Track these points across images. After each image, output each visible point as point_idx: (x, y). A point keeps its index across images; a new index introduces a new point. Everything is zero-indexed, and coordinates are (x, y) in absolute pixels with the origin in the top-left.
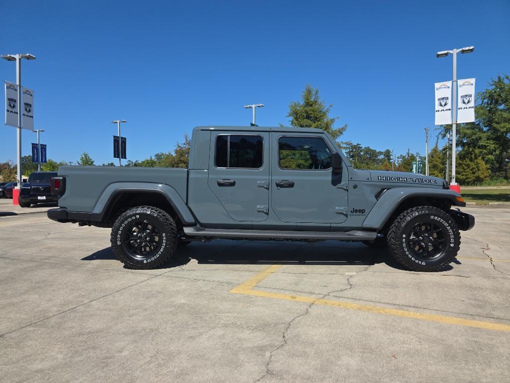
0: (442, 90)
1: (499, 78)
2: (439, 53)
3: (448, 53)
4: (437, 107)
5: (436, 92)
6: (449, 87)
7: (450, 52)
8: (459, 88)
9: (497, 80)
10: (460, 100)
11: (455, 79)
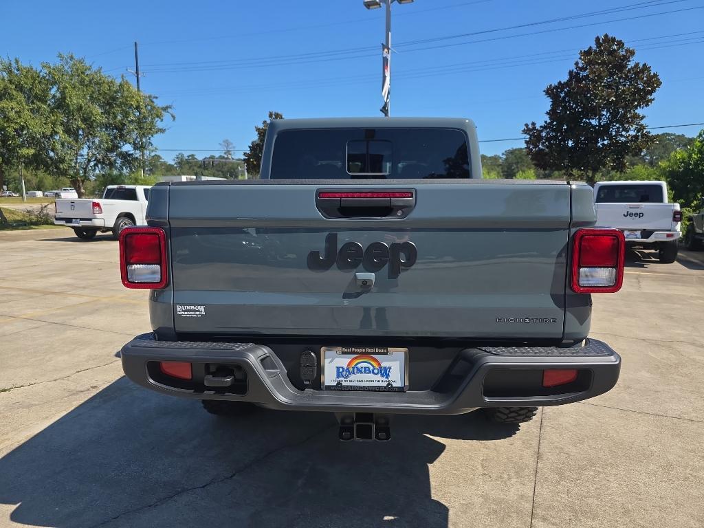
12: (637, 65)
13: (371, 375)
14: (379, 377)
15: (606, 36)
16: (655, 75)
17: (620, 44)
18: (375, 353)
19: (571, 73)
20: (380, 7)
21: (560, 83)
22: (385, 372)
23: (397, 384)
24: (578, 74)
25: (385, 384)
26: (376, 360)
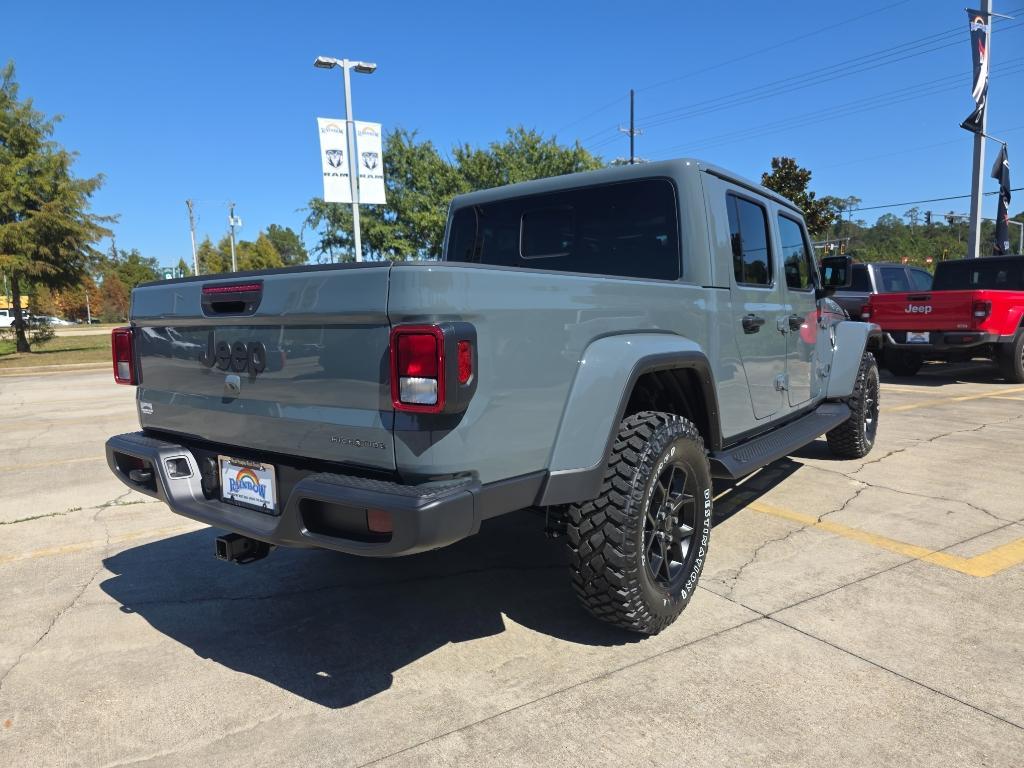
0: (331, 134)
1: (397, 132)
2: (321, 59)
3: (335, 64)
4: (326, 168)
5: (323, 137)
6: (341, 132)
7: (339, 62)
8: (358, 137)
9: (393, 133)
10: (361, 160)
11: (350, 118)
13: (253, 492)
14: (257, 496)
18: (252, 467)
22: (261, 491)
23: (270, 506)
25: (261, 504)
26: (255, 476)
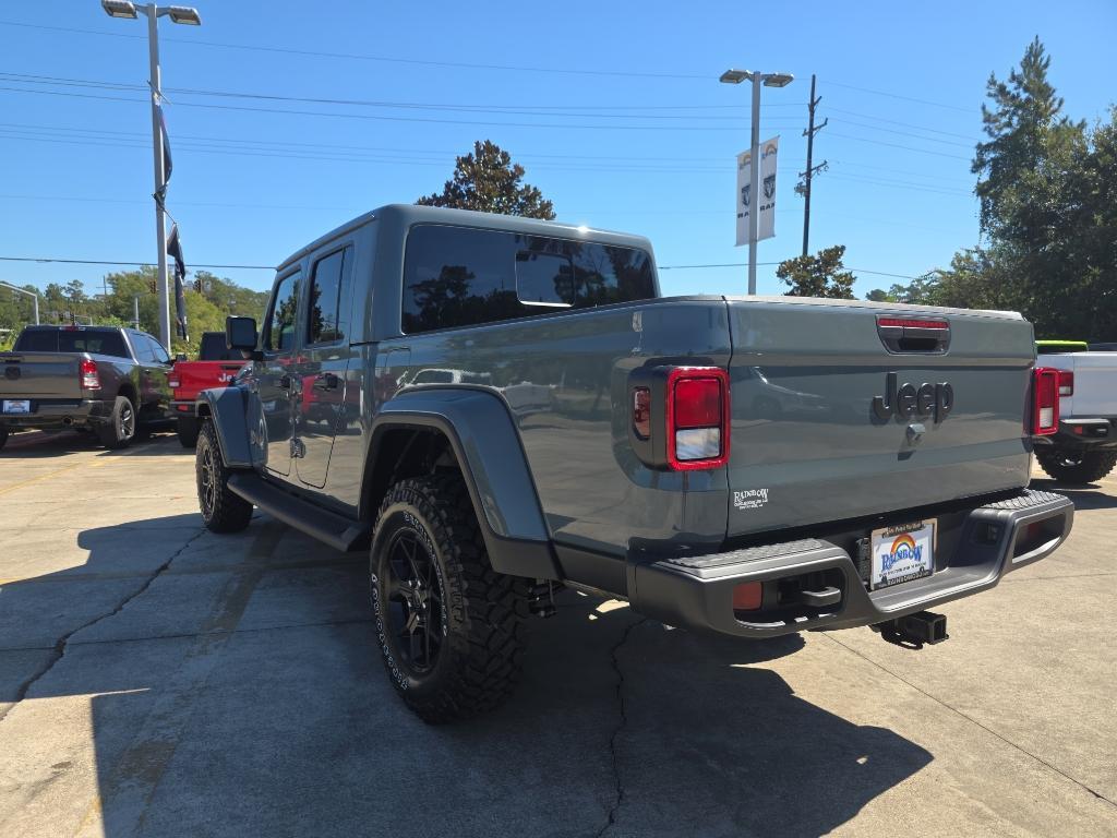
12: (528, 188)
15: (488, 143)
16: (549, 204)
17: (505, 156)
19: (448, 185)
20: (136, 17)
21: (434, 196)
23: (927, 567)
24: (457, 187)
